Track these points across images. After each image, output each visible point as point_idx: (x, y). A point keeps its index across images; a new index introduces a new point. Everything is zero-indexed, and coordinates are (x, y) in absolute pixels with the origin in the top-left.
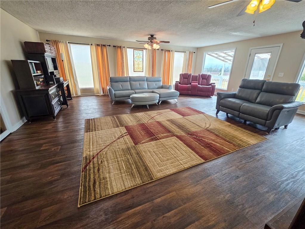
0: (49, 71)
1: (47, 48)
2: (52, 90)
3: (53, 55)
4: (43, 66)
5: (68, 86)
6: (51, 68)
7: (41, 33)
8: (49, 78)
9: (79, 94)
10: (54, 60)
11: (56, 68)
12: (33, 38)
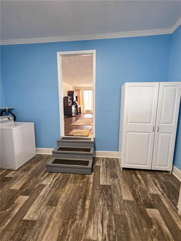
0: (74, 101)
1: (75, 92)
2: (73, 108)
3: (77, 96)
4: (72, 99)
5: (80, 108)
6: (75, 99)
7: (74, 87)
8: (73, 103)
9: (85, 112)
10: (77, 97)
11: (77, 100)
12: (71, 89)
